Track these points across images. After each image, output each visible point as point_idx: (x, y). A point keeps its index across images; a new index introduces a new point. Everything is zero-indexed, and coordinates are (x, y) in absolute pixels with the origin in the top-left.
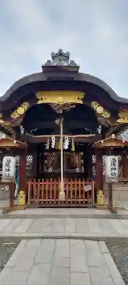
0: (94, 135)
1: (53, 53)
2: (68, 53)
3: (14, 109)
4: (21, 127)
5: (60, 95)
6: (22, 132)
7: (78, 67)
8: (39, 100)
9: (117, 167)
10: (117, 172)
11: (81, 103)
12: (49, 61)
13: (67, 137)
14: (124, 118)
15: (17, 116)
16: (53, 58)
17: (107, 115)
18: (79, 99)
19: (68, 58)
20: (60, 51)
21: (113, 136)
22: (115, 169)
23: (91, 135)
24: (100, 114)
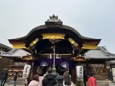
0: (71, 54)
1: (50, 16)
2: (57, 16)
3: (31, 41)
4: (35, 50)
5: (53, 35)
6: (36, 52)
7: (62, 22)
8: (43, 37)
9: (83, 72)
10: (83, 74)
11: (64, 39)
12: (48, 20)
13: (57, 55)
14: (85, 47)
15: (33, 45)
16: (50, 18)
17: (76, 45)
18: (62, 37)
19: (57, 18)
20: (54, 15)
21: (80, 56)
22: (82, 73)
23: (70, 54)
24: (73, 45)
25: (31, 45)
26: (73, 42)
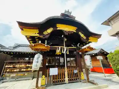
4: (46, 41)
8: (58, 28)
13: (65, 48)
14: (91, 40)
15: (47, 33)
17: (85, 38)
18: (74, 30)
20: (68, 10)
24: (82, 37)
25: (45, 33)
26: (82, 35)
